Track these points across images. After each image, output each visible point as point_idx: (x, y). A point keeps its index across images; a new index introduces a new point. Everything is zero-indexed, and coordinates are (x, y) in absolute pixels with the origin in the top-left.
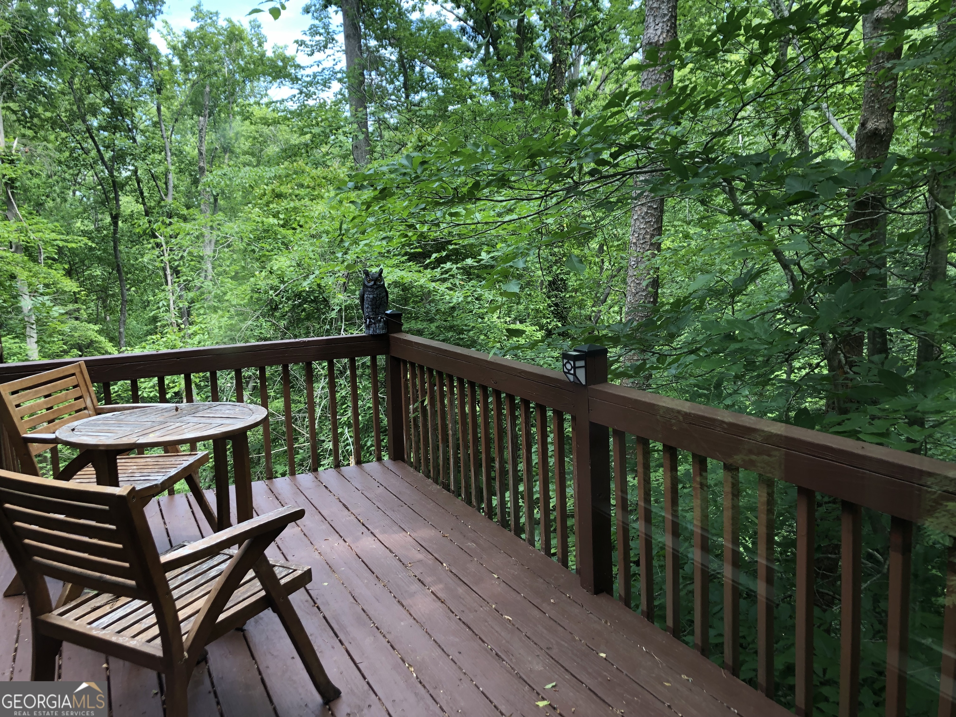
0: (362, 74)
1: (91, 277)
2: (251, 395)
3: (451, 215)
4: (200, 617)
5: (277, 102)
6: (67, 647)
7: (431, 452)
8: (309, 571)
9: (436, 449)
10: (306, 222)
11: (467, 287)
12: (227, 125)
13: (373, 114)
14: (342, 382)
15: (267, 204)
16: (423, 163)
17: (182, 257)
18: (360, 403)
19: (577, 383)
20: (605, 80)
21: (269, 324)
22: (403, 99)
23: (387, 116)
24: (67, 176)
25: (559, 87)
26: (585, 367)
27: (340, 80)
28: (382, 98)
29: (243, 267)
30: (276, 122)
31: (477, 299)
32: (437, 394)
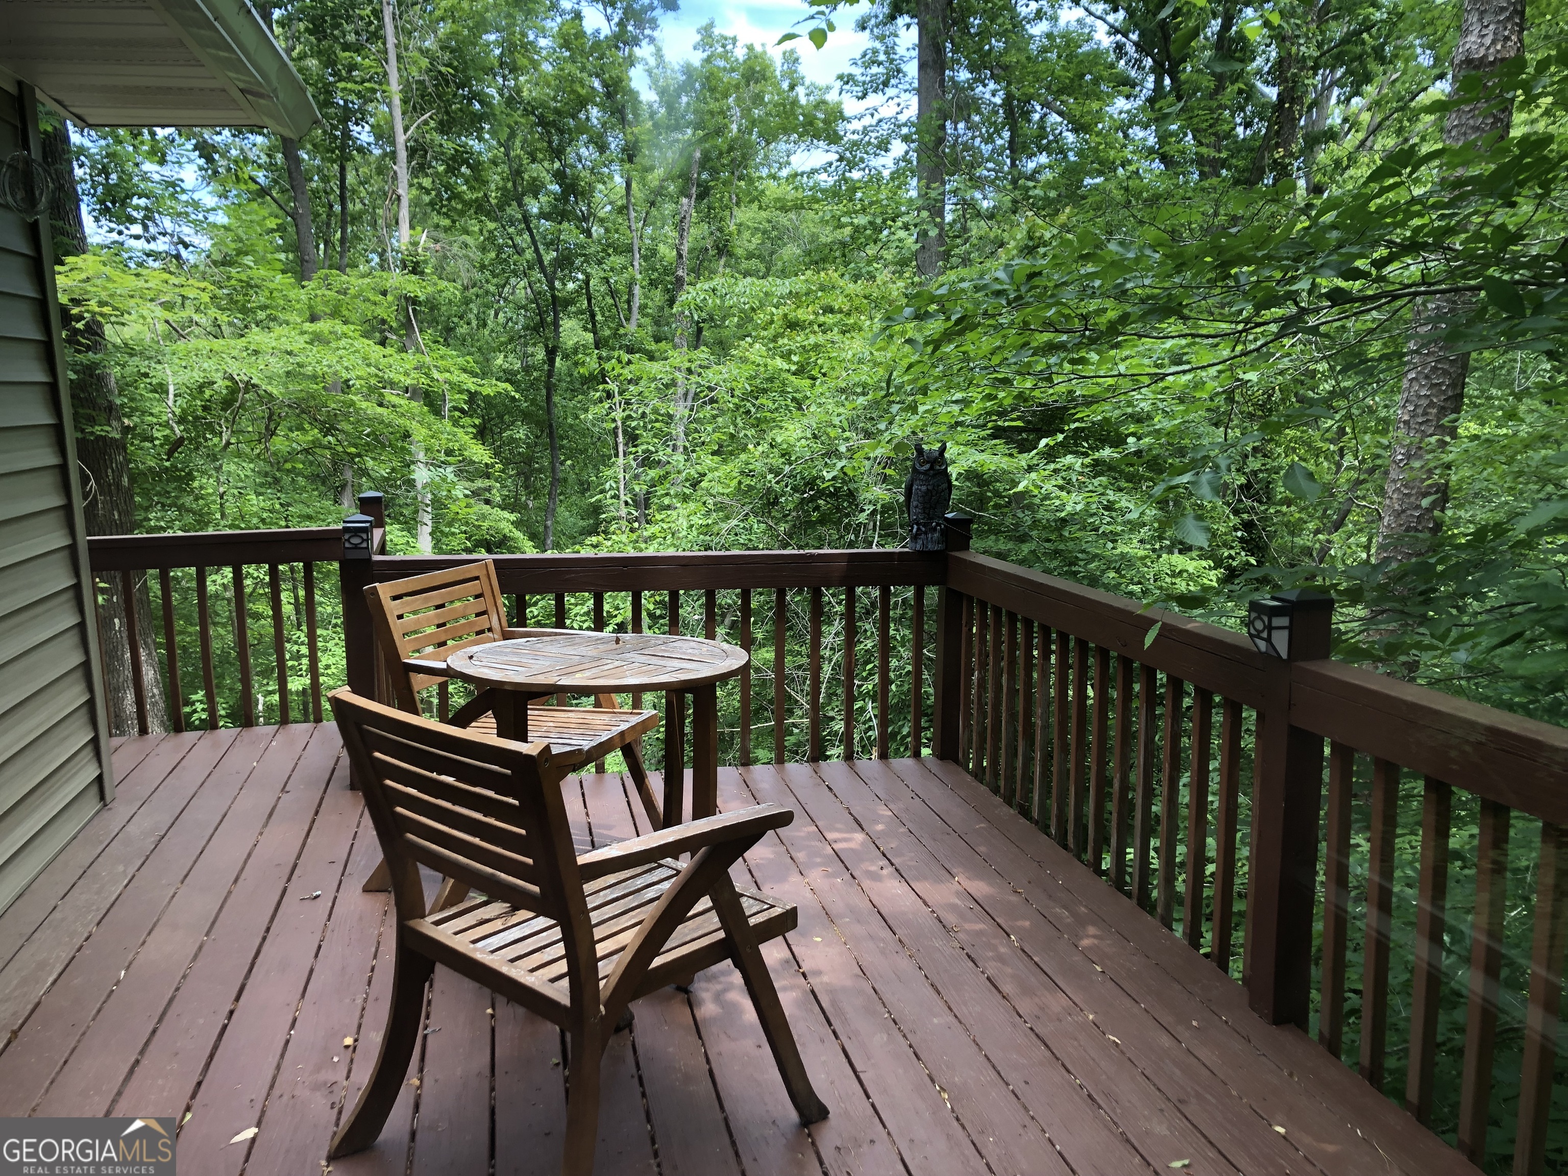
0: (943, 127)
1: (512, 440)
2: (728, 634)
3: (1073, 362)
4: (627, 956)
5: (802, 174)
6: (441, 973)
7: (1003, 752)
8: (794, 910)
9: (1013, 752)
10: (833, 368)
11: (1091, 488)
12: (727, 213)
13: (955, 192)
14: (867, 627)
15: (774, 339)
16: (1032, 276)
17: (644, 415)
18: (894, 663)
19: (1272, 657)
20: (1374, 131)
21: (763, 526)
22: (1006, 168)
23: (978, 195)
24: (492, 289)
25: (1286, 144)
26: (1290, 628)
27: (906, 139)
28: (972, 166)
29: (732, 436)
30: (798, 207)
31: (1107, 508)
32: (1021, 661)
